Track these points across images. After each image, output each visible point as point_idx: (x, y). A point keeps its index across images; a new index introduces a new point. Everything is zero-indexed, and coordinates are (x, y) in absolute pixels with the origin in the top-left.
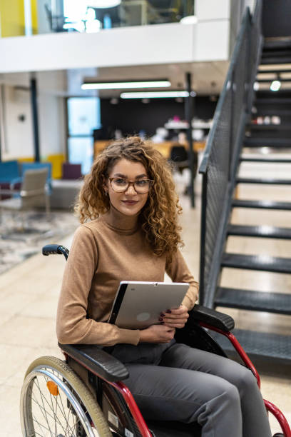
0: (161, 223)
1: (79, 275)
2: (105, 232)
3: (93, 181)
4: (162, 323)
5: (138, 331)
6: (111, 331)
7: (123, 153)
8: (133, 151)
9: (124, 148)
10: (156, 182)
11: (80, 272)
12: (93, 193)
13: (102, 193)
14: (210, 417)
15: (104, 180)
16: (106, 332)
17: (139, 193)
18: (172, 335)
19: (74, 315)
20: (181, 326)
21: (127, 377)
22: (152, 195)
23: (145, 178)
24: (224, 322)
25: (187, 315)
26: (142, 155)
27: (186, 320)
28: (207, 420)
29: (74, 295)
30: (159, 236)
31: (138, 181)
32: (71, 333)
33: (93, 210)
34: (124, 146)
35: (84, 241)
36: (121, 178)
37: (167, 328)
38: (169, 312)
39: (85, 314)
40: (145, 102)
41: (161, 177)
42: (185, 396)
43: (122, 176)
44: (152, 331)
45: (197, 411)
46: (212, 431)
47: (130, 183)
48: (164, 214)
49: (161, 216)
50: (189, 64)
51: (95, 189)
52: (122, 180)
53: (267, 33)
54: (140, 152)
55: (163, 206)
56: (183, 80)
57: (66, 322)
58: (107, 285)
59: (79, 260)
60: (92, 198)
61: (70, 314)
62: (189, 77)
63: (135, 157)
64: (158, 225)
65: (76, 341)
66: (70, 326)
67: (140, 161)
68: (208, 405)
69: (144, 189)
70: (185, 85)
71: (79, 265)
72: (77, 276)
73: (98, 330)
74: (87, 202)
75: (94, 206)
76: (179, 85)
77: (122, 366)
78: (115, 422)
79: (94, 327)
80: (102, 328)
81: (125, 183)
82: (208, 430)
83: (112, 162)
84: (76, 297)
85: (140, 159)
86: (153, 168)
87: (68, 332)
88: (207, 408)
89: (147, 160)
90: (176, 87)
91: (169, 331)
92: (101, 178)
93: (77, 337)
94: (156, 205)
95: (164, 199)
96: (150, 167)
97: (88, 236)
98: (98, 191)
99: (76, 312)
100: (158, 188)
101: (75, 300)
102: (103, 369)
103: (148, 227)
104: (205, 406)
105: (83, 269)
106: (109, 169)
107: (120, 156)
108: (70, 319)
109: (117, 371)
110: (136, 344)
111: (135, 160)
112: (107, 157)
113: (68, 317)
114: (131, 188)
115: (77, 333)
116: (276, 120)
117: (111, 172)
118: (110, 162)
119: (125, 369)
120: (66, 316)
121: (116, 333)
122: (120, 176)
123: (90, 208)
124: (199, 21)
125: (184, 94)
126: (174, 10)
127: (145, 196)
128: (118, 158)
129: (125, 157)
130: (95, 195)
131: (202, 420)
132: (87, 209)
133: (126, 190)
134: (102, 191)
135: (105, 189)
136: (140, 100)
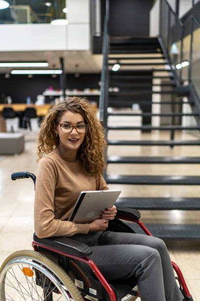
0: (94, 153)
1: (48, 190)
2: (59, 160)
3: (47, 127)
4: (101, 218)
5: (87, 224)
6: (72, 226)
7: (68, 107)
8: (74, 106)
9: (68, 104)
10: (90, 126)
11: (48, 188)
12: (47, 135)
13: (53, 135)
14: (145, 271)
15: (55, 126)
16: (69, 227)
17: (79, 133)
18: (107, 225)
19: (47, 217)
20: (112, 218)
21: (91, 253)
22: (88, 134)
23: (83, 124)
24: (135, 214)
25: (116, 211)
26: (80, 108)
27: (115, 214)
28: (143, 273)
29: (45, 204)
30: (92, 162)
31: (78, 126)
32: (47, 229)
33: (47, 147)
34: (68, 103)
35: (48, 167)
36: (67, 124)
37: (105, 221)
38: (107, 210)
39: (54, 216)
40: (30, 77)
41: (93, 123)
42: (127, 260)
43: (68, 122)
44: (96, 224)
45: (135, 269)
46: (147, 279)
47: (73, 127)
48: (96, 146)
49: (94, 148)
50: (62, 52)
51: (49, 133)
52: (68, 125)
53: (111, 33)
54: (78, 106)
55: (95, 141)
56: (57, 62)
57: (43, 222)
58: (63, 196)
59: (47, 181)
60: (47, 138)
61: (45, 217)
62: (62, 60)
63: (76, 109)
64: (92, 154)
65: (50, 235)
66: (46, 225)
67: (79, 112)
68: (143, 263)
69: (82, 131)
70: (59, 66)
71: (47, 184)
72: (46, 191)
73: (64, 226)
74: (43, 141)
75: (48, 144)
76: (54, 66)
77: (87, 246)
78: (81, 286)
79: (61, 224)
80: (66, 224)
81: (70, 127)
82: (143, 279)
83: (60, 113)
84: (47, 205)
85: (79, 111)
86: (88, 117)
87: (45, 229)
88: (142, 265)
89: (84, 111)
90: (52, 67)
91: (106, 223)
92: (53, 125)
93: (51, 232)
94: (91, 141)
95: (96, 137)
96: (86, 116)
97: (51, 164)
98: (51, 133)
99: (48, 215)
100: (92, 130)
101: (47, 207)
102: (75, 250)
103: (85, 156)
104: (141, 264)
105: (50, 186)
106: (59, 118)
107: (66, 109)
108: (45, 220)
109: (85, 250)
110: (87, 233)
111: (76, 112)
112: (57, 110)
113: (44, 219)
114: (74, 130)
115: (51, 229)
116: (116, 90)
117: (60, 120)
118: (59, 114)
119: (89, 248)
120: (43, 218)
121: (75, 227)
122: (66, 122)
123: (45, 146)
124: (70, 24)
125: (59, 72)
126: (49, 15)
127: (83, 136)
128: (64, 111)
129: (69, 110)
130: (49, 136)
131: (139, 273)
132: (43, 146)
133: (71, 131)
134: (54, 133)
135: (56, 132)
136: (26, 75)
